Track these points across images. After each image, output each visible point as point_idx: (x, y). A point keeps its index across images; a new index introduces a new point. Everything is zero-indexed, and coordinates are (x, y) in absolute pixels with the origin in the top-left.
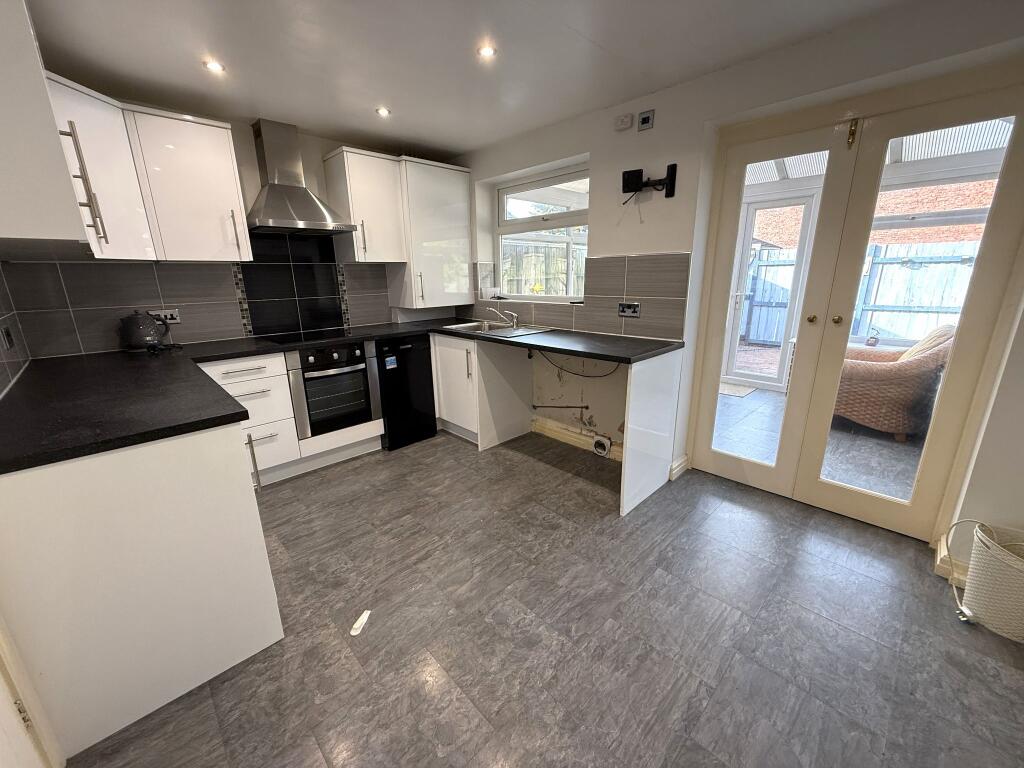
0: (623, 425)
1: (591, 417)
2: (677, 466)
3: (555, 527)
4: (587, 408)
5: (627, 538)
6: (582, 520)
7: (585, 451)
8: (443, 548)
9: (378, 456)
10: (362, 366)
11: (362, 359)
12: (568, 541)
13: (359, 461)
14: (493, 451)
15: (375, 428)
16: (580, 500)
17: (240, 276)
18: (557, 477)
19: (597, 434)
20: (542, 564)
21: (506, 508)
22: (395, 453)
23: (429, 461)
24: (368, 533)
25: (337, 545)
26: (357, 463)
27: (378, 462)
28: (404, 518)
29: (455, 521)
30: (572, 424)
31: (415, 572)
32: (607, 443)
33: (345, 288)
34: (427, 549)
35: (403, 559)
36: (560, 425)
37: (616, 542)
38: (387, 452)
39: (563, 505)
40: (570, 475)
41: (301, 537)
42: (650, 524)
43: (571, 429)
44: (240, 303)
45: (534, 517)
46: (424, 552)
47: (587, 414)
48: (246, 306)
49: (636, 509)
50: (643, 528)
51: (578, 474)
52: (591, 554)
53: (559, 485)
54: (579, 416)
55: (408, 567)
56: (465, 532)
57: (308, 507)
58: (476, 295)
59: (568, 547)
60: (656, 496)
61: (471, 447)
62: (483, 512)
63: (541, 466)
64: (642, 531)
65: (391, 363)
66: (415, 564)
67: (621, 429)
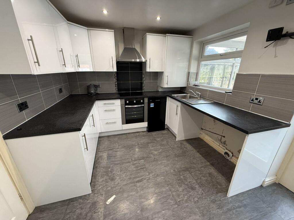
0: (240, 150)
1: (225, 141)
2: (268, 180)
3: (193, 189)
4: (224, 137)
5: (227, 212)
6: (207, 190)
7: (219, 153)
8: (148, 180)
9: (144, 133)
10: (143, 105)
11: (143, 103)
12: (196, 199)
13: (139, 133)
14: (181, 142)
15: (145, 124)
16: (209, 179)
17: (116, 75)
18: (202, 162)
19: (226, 149)
20: (180, 206)
21: (176, 170)
22: (149, 133)
23: (158, 139)
24: (129, 162)
25: (119, 163)
26: (137, 134)
27: (143, 136)
28: (141, 161)
29: (156, 169)
30: (216, 140)
31: (135, 186)
32: (231, 154)
33: (144, 79)
34: (142, 177)
35: (135, 178)
36: (211, 139)
37: (220, 211)
38: (147, 132)
39: (200, 178)
40: (208, 163)
41: (112, 156)
42: (242, 208)
43: (215, 142)
44: (115, 83)
45: (186, 180)
46: (141, 178)
47: (223, 139)
48: (116, 84)
49: (237, 195)
50: (238, 210)
51: (212, 164)
52: (205, 212)
53: (202, 167)
54: (220, 139)
55: (134, 183)
56: (158, 175)
57: (119, 146)
58: (188, 84)
59: (195, 202)
60: (251, 192)
61: (174, 138)
62: (167, 169)
63: (198, 155)
64: (236, 211)
65: (152, 105)
66: (137, 182)
67: (239, 151)
